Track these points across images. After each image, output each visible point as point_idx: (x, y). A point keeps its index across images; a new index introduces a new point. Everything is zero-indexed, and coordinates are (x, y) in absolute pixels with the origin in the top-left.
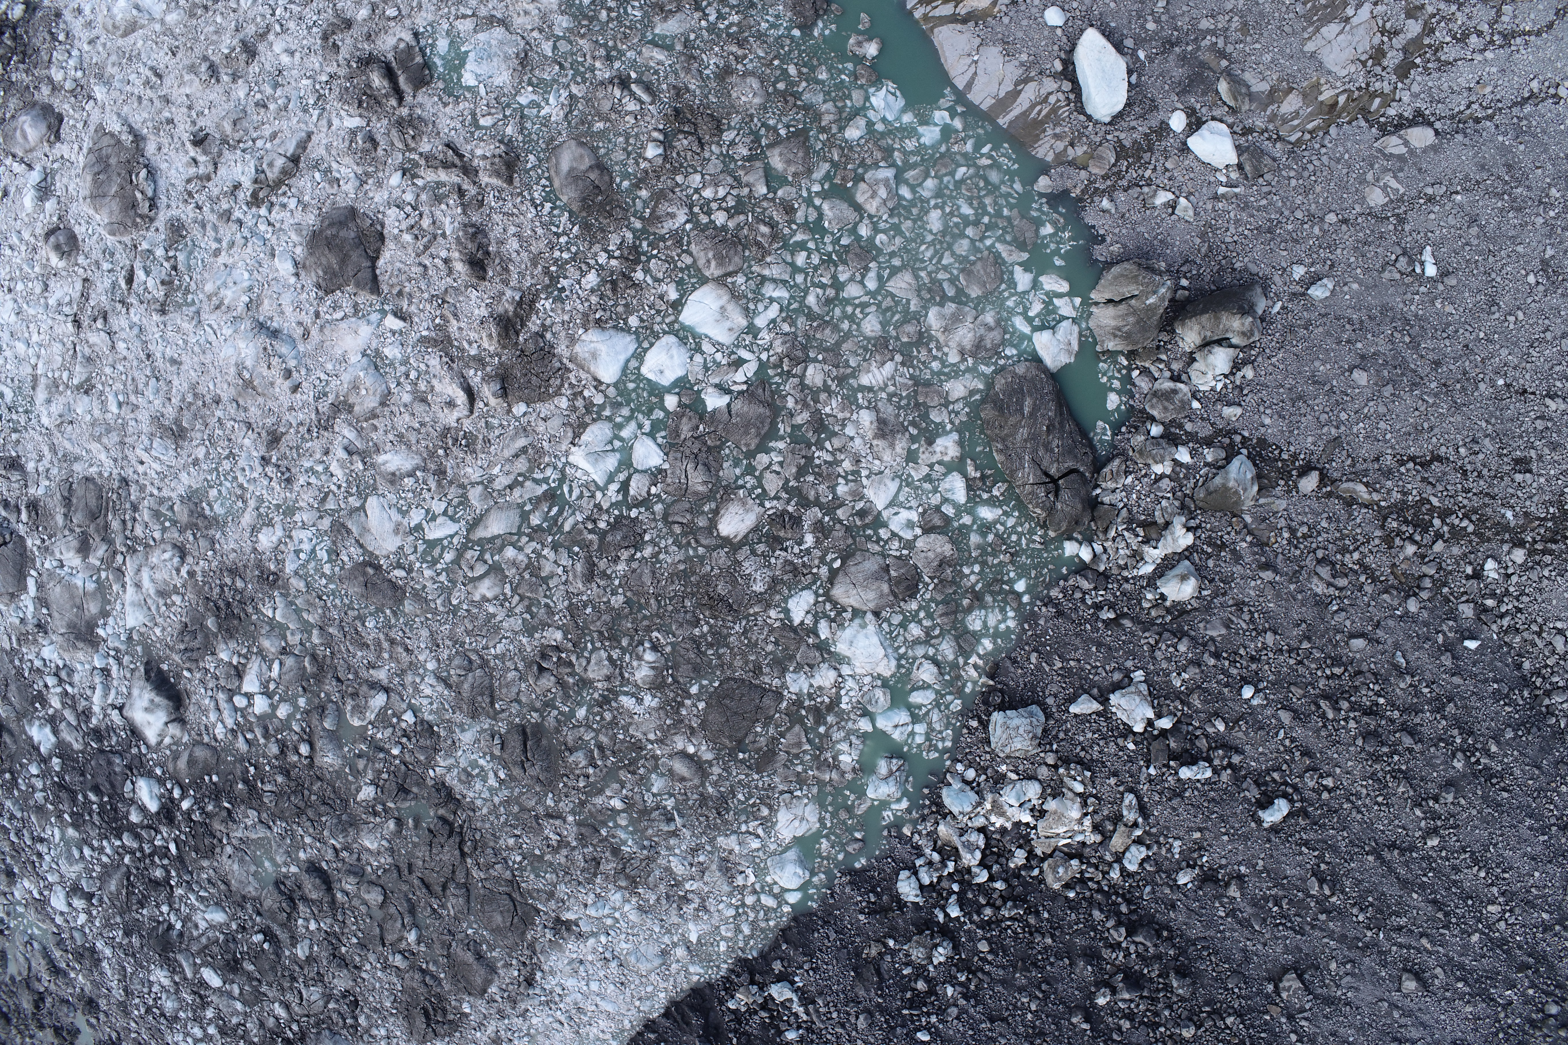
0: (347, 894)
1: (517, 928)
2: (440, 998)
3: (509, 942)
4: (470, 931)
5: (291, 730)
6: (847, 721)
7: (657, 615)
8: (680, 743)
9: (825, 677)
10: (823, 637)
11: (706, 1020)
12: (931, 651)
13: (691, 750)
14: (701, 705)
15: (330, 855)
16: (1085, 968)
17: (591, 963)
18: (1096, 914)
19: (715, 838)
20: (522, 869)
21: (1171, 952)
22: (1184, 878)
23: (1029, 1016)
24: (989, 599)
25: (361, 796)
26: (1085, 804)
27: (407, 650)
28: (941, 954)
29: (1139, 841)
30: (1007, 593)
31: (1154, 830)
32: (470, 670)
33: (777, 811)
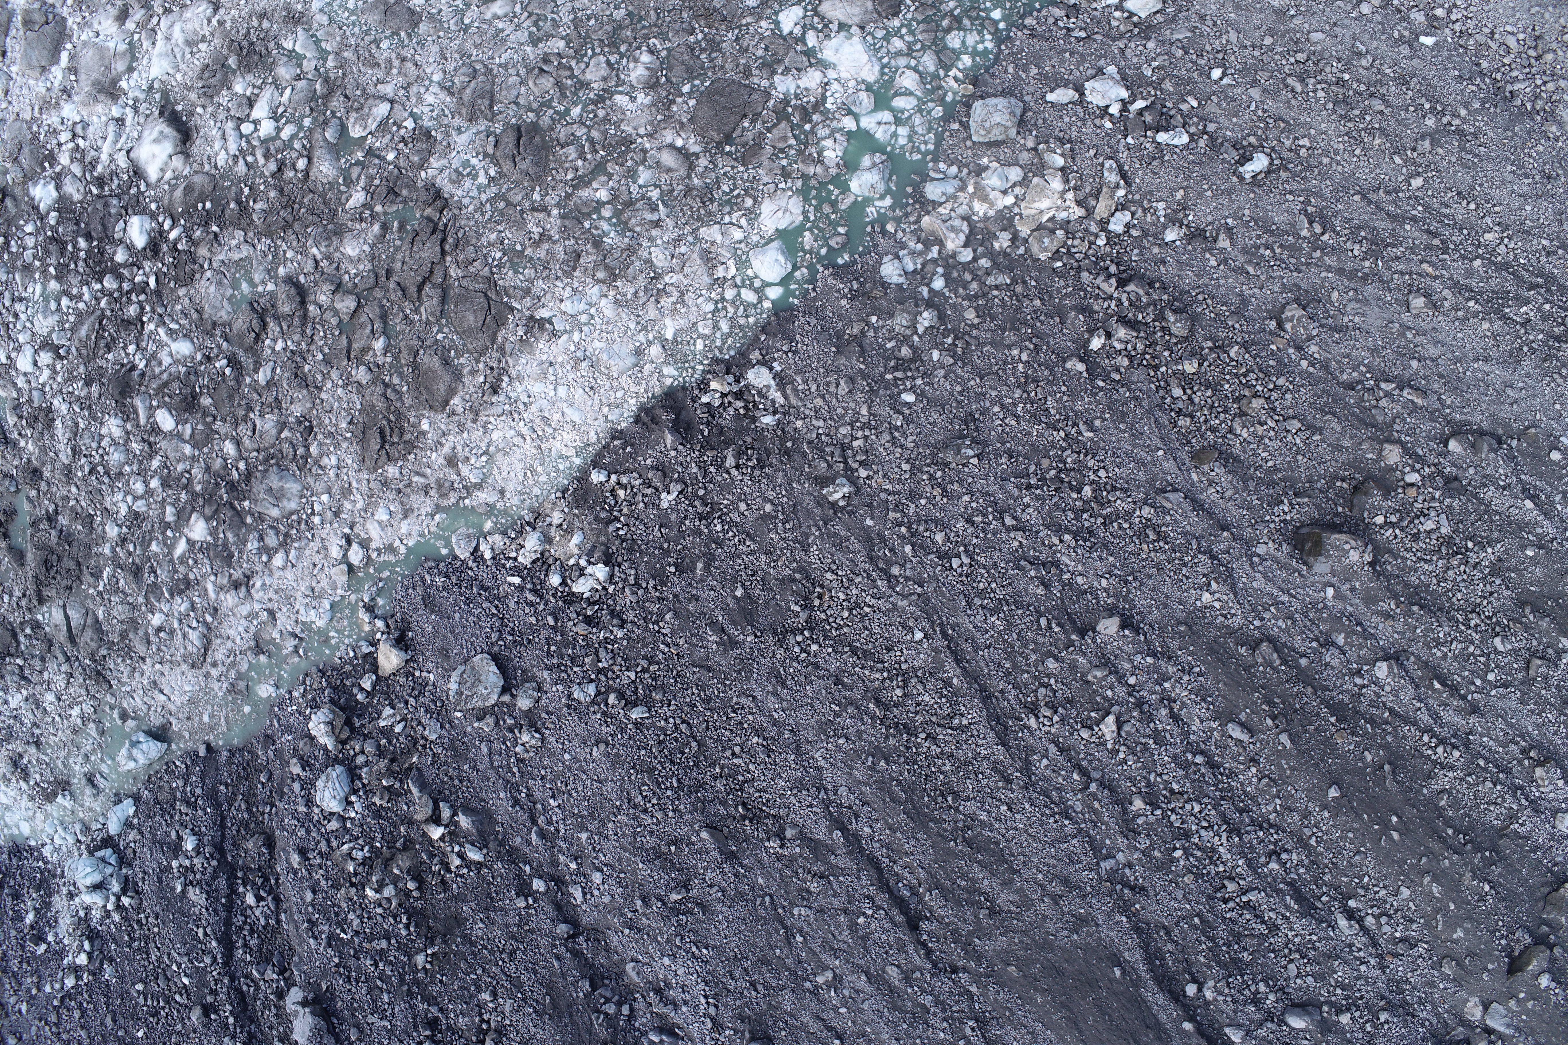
0: (320, 307)
1: (489, 328)
2: (399, 415)
3: (478, 345)
4: (440, 336)
5: (292, 149)
6: (832, 120)
7: (656, 25)
8: (669, 136)
9: (812, 79)
10: (810, 45)
11: (678, 416)
12: (913, 63)
13: (679, 143)
14: (692, 103)
15: (309, 267)
16: (1077, 317)
17: (562, 365)
18: (1085, 275)
19: (697, 229)
20: (500, 266)
21: (1165, 297)
22: (1171, 235)
23: (1021, 367)
24: (966, 22)
25: (351, 203)
26: (1067, 181)
27: (416, 65)
28: (926, 319)
29: (1122, 207)
30: (984, 19)
31: (1137, 197)
32: (474, 78)
33: (760, 203)
